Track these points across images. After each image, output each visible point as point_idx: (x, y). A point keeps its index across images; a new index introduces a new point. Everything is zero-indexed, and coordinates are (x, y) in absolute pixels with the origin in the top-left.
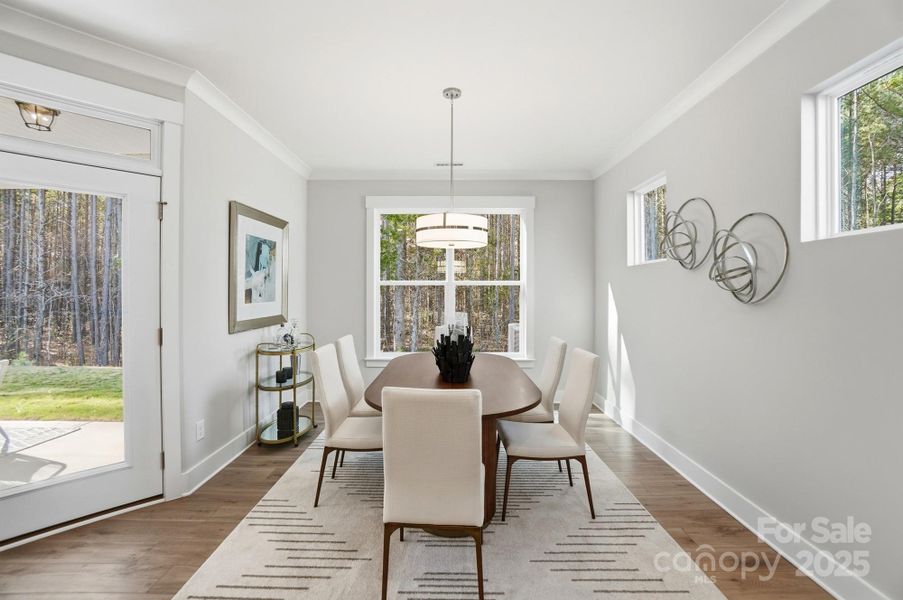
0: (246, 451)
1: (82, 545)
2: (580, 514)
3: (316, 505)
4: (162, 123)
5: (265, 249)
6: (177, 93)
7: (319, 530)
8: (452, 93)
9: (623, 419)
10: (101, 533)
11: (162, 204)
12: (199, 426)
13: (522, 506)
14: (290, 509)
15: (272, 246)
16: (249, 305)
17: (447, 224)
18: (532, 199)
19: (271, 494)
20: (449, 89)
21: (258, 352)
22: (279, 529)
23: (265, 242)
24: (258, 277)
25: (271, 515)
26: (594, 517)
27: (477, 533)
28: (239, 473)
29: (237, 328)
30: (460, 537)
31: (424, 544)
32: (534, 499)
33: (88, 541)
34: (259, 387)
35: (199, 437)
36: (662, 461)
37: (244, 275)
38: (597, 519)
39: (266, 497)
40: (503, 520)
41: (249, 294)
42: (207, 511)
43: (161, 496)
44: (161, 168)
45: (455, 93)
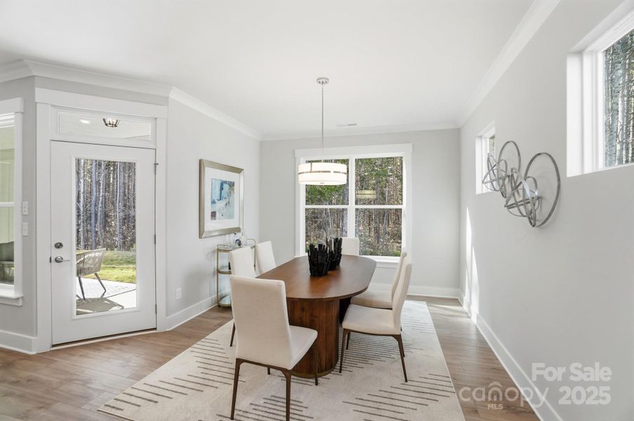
0: (210, 310)
1: (112, 348)
2: (398, 377)
3: (231, 345)
4: (156, 119)
5: (226, 187)
6: (164, 101)
7: (226, 360)
8: (322, 81)
9: (472, 313)
10: (122, 344)
11: (156, 164)
12: (178, 292)
13: (359, 365)
14: (216, 346)
15: (232, 185)
16: (213, 221)
17: (313, 170)
18: (410, 145)
19: (211, 336)
20: (320, 79)
21: (219, 250)
22: (205, 356)
23: (226, 182)
24: (221, 204)
25: (205, 348)
26: (406, 381)
27: (288, 374)
28: (200, 321)
29: (204, 236)
30: (305, 378)
31: (281, 378)
32: (370, 361)
33: (116, 347)
34: (219, 272)
35: (178, 298)
36: (490, 348)
37: (210, 204)
38: (409, 383)
39: (207, 337)
40: (340, 372)
41: (213, 215)
42: (174, 341)
43: (155, 329)
44: (156, 144)
45: (324, 81)
